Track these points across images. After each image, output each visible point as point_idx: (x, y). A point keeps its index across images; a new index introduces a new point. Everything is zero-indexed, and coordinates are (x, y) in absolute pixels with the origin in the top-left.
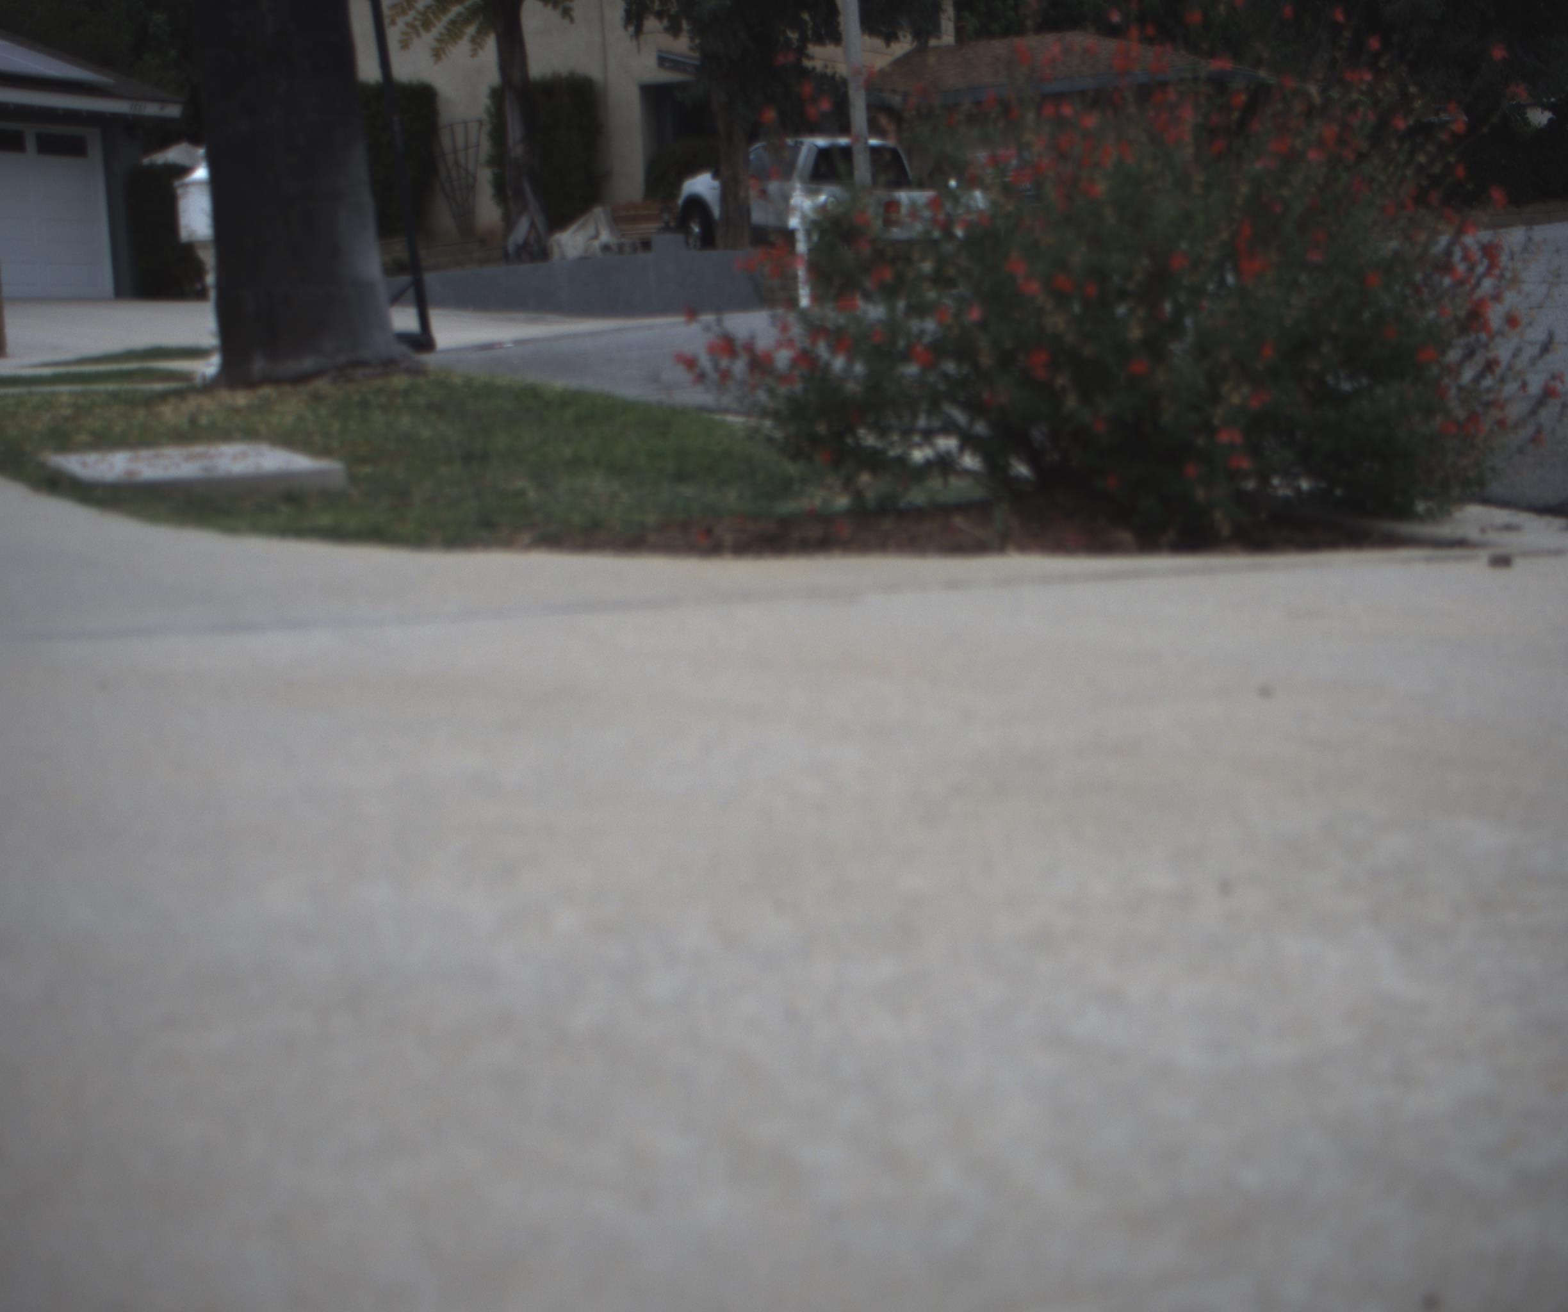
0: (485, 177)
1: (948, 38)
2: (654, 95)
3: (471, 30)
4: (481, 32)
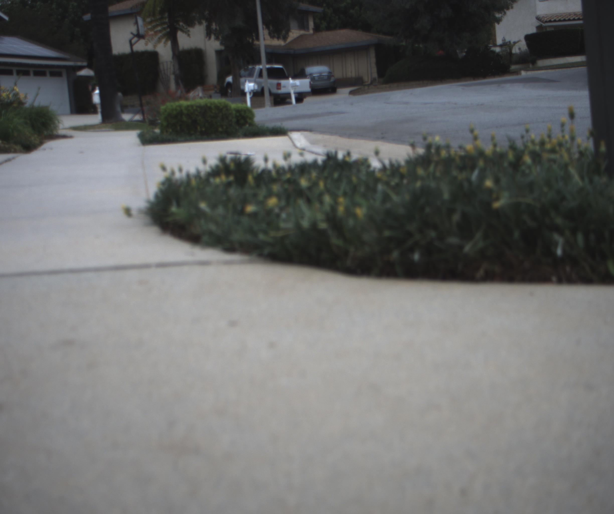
1: (311, 32)
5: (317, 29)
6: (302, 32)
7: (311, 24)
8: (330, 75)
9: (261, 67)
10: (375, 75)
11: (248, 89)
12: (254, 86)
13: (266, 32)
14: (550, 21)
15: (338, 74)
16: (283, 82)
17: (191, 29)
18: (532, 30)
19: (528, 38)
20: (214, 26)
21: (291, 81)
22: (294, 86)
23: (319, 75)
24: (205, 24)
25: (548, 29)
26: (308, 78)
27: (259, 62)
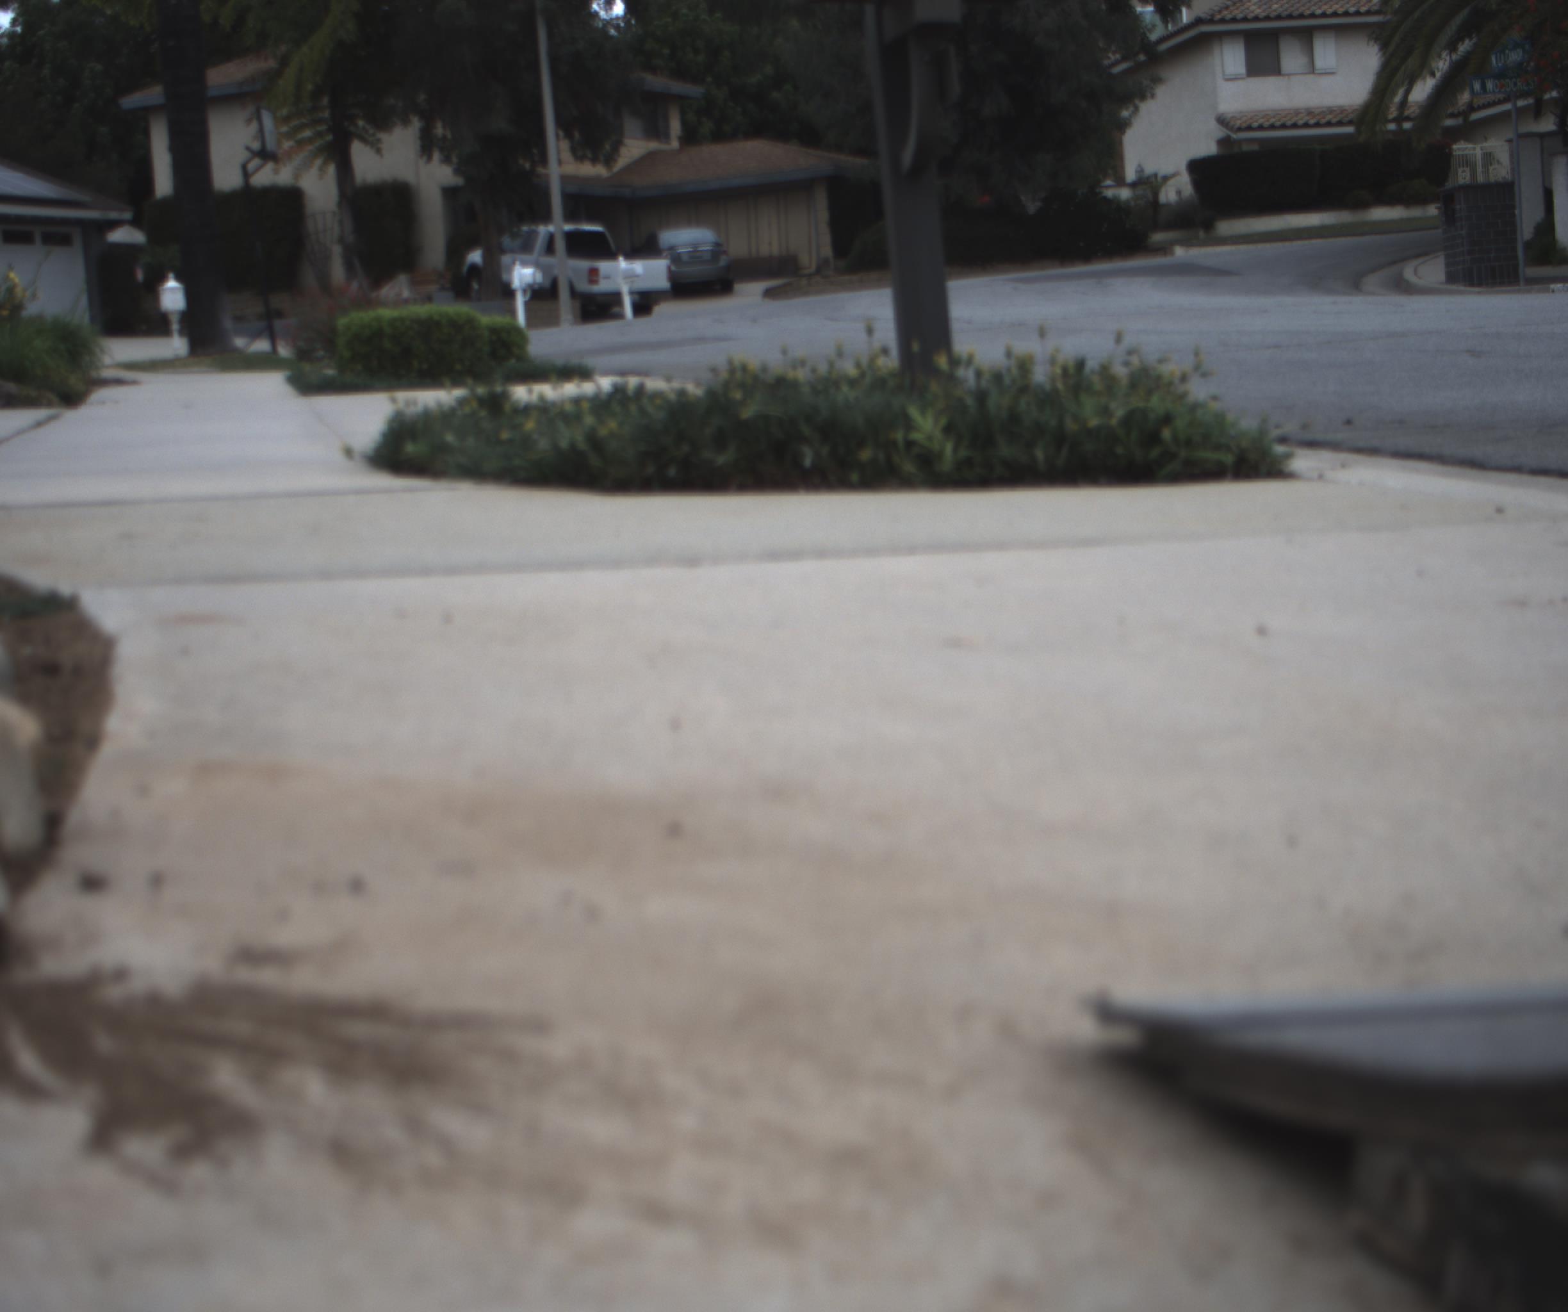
0: (337, 250)
1: (675, 144)
2: (449, 193)
3: (318, 162)
4: (325, 163)
5: (690, 137)
6: (653, 145)
7: (675, 126)
8: (718, 250)
9: (551, 228)
10: (827, 251)
11: (521, 280)
12: (534, 275)
13: (565, 145)
14: (1249, 128)
15: (738, 248)
16: (604, 266)
17: (383, 136)
18: (1208, 148)
19: (1197, 167)
20: (439, 130)
21: (622, 263)
22: (630, 276)
23: (691, 249)
24: (416, 124)
25: (1246, 148)
26: (666, 257)
27: (546, 218)
